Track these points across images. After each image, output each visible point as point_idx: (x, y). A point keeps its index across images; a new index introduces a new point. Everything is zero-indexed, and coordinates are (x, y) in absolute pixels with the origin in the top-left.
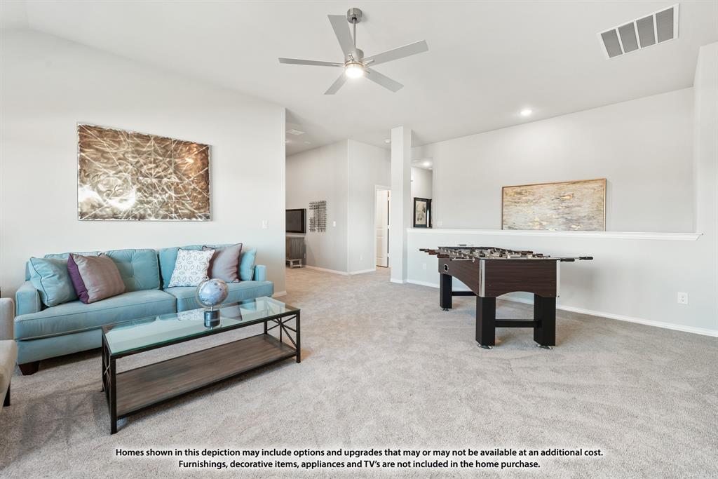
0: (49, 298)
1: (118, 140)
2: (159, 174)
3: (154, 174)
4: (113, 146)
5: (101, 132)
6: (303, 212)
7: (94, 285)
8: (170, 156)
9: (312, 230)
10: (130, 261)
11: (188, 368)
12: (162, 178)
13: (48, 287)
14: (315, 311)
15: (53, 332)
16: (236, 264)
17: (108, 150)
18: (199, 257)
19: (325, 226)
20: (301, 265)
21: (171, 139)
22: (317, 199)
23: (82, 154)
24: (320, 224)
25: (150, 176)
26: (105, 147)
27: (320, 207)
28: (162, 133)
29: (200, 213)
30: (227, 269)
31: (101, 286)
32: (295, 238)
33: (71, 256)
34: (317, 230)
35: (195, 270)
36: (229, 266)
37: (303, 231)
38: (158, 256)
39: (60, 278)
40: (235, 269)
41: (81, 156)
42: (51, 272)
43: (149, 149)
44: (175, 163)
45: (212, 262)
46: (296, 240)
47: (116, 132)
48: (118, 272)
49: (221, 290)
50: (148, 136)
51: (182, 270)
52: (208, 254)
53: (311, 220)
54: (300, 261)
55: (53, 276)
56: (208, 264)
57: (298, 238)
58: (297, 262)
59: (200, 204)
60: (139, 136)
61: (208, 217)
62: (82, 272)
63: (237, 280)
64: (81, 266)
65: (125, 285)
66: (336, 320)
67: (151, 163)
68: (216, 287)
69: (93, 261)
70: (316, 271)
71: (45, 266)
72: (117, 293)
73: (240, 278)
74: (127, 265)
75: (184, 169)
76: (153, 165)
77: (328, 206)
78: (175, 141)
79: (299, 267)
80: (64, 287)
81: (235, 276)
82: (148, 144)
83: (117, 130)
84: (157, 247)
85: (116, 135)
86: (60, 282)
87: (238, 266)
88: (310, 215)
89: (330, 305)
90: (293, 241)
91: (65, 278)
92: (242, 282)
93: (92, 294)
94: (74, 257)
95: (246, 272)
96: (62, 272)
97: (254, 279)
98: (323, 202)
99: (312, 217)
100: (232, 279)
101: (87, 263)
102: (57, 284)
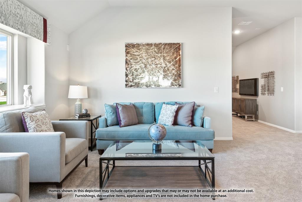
0: (109, 122)
1: (139, 48)
2: (156, 63)
3: (154, 63)
4: (137, 52)
5: (133, 46)
6: (256, 81)
7: (124, 119)
8: (161, 53)
9: (263, 94)
10: (142, 108)
11: (146, 175)
12: (158, 65)
13: (109, 117)
14: (249, 159)
15: (107, 138)
16: (191, 114)
17: (135, 54)
18: (170, 108)
19: (273, 91)
20: (254, 119)
21: (162, 43)
22: (267, 71)
23: (127, 57)
24: (270, 90)
25: (152, 64)
26: (134, 52)
27: (269, 76)
28: (158, 42)
29: (176, 83)
30: (185, 117)
31: (126, 119)
32: (249, 100)
33: (117, 104)
34: (267, 94)
35: (168, 116)
36: (186, 116)
37: (256, 94)
38: (155, 106)
39: (113, 114)
40: (190, 118)
41: (126, 58)
42: (110, 111)
43: (152, 51)
44: (164, 56)
45: (177, 112)
46: (250, 101)
47: (138, 44)
48: (136, 113)
49: (160, 131)
50: (151, 44)
51: (162, 115)
52: (175, 107)
53: (262, 86)
54: (253, 116)
55: (111, 112)
56: (175, 114)
57: (251, 100)
58: (251, 117)
59: (176, 78)
60: (148, 45)
61: (180, 86)
62: (120, 112)
63: (191, 125)
64: (120, 109)
65: (138, 120)
66: (264, 172)
67: (152, 58)
68: (157, 129)
69: (125, 107)
70: (265, 125)
71: (109, 108)
72: (134, 123)
73: (193, 124)
74: (141, 110)
75: (168, 59)
76: (153, 59)
77: (276, 76)
78: (163, 44)
79: (253, 121)
80: (114, 118)
81: (190, 122)
82: (152, 48)
83: (139, 43)
84: (155, 102)
85: (139, 46)
86: (113, 115)
87: (193, 116)
88: (261, 82)
89: (264, 156)
90: (247, 101)
91: (115, 114)
92: (194, 127)
93: (123, 123)
94: (118, 105)
95: (197, 121)
96: (114, 111)
97: (202, 126)
98: (272, 72)
99: (263, 84)
100: (187, 124)
101: (122, 108)
102: (112, 116)
